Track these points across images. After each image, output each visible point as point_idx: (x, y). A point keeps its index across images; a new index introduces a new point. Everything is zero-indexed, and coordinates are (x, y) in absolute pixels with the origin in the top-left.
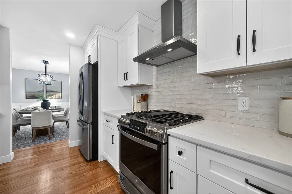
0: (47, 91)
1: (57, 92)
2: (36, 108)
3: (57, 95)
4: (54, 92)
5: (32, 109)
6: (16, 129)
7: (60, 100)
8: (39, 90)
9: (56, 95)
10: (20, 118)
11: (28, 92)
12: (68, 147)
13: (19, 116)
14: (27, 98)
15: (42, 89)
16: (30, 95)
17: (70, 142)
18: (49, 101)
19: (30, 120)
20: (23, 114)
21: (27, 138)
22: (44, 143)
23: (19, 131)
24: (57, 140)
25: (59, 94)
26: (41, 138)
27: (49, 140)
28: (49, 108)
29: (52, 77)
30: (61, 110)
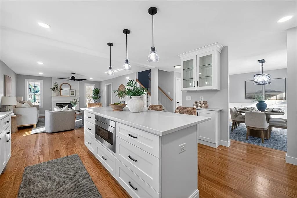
0: (266, 92)
1: (278, 92)
2: (252, 109)
3: (279, 96)
4: (275, 92)
5: (248, 109)
6: (235, 123)
7: (283, 101)
8: (257, 91)
9: (277, 95)
10: (239, 116)
11: (247, 93)
12: (285, 161)
13: (238, 113)
14: (246, 99)
15: (260, 90)
16: (248, 96)
17: (288, 155)
18: (265, 102)
19: (244, 118)
20: (242, 113)
21: (243, 134)
22: (256, 144)
23: (239, 127)
24: (271, 147)
25: (281, 94)
26: (254, 138)
27: (262, 144)
28: (266, 110)
29: (269, 75)
30: (281, 113)
